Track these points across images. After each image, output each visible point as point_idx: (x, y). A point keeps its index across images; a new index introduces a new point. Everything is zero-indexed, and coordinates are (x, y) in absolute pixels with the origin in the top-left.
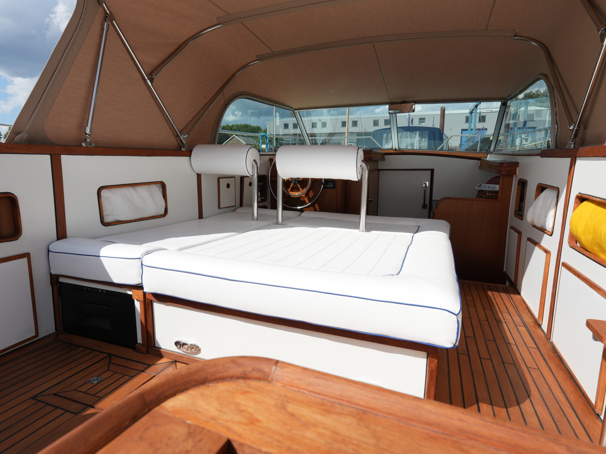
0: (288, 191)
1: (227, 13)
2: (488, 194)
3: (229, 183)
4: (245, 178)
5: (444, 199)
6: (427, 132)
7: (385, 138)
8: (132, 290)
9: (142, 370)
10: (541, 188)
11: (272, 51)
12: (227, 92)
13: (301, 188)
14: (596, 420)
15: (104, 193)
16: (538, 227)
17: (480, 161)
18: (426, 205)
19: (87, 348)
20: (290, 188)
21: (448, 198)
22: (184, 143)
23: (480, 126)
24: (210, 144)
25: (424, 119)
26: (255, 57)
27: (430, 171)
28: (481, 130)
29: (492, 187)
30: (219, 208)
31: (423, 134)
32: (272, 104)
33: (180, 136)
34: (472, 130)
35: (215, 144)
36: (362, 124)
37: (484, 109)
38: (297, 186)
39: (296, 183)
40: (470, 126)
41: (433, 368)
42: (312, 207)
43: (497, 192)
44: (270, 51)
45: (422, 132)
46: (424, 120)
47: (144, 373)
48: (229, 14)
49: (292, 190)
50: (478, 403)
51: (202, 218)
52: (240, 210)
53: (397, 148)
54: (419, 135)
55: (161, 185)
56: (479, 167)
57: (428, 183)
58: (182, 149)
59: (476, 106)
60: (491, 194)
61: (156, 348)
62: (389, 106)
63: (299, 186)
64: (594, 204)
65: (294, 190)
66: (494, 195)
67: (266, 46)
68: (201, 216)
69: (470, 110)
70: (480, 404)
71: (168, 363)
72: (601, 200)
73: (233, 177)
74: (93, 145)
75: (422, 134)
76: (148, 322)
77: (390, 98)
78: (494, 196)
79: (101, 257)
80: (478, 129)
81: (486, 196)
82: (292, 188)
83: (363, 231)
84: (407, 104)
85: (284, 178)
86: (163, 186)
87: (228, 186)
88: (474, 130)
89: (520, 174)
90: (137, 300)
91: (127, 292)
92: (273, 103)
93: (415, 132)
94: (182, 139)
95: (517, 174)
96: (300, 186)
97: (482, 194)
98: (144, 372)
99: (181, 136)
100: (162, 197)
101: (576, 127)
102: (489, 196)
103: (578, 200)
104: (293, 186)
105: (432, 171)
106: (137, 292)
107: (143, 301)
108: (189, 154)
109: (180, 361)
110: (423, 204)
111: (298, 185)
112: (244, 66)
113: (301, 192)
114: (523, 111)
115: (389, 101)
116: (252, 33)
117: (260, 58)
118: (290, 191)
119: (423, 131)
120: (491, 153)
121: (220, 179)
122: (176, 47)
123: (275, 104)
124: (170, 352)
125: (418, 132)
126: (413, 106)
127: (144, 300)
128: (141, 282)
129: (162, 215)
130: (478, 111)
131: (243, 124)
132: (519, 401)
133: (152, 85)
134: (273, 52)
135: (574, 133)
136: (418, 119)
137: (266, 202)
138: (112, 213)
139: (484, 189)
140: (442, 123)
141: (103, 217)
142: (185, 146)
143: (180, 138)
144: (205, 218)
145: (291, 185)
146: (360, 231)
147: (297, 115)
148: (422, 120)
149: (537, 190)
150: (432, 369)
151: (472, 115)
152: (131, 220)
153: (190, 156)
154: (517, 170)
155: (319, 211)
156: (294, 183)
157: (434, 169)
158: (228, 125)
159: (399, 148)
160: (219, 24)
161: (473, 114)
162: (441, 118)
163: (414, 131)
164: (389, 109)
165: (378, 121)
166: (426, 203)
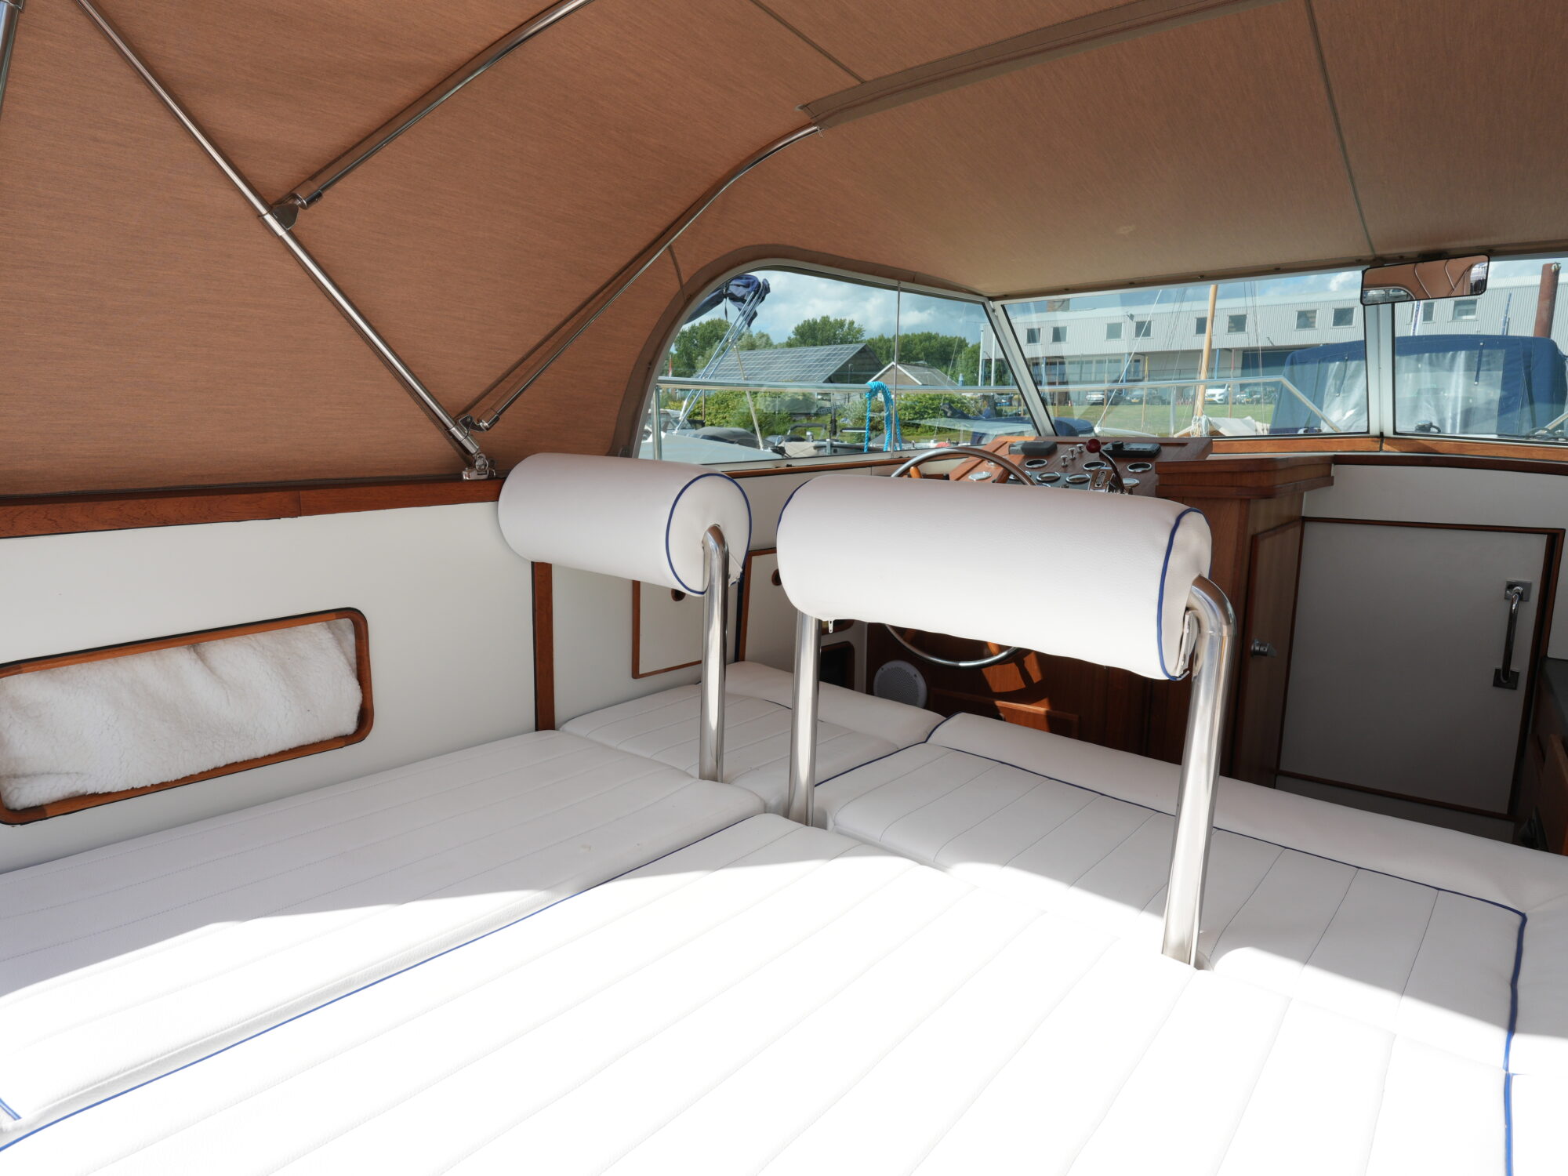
6: (1500, 355)
7: (1335, 376)
11: (857, 78)
18: (1517, 674)
22: (472, 450)
26: (797, 109)
27: (1545, 538)
30: (636, 674)
31: (1484, 359)
33: (451, 425)
36: (1259, 331)
42: (1013, 664)
44: (855, 82)
45: (1480, 355)
46: (1471, 307)
51: (551, 726)
53: (1388, 432)
54: (1468, 368)
55: (350, 621)
57: (1526, 586)
58: (465, 474)
62: (1363, 273)
67: (829, 58)
68: (545, 718)
75: (1480, 361)
77: (1370, 243)
84: (1445, 261)
86: (354, 624)
92: (898, 280)
93: (1451, 353)
94: (461, 438)
99: (456, 426)
105: (1554, 537)
108: (492, 490)
110: (1500, 666)
112: (763, 149)
115: (1366, 253)
117: (822, 113)
119: (1485, 351)
122: (426, 81)
125: (1462, 356)
126: (1471, 266)
129: (343, 737)
131: (920, 333)
133: (290, 234)
134: (863, 82)
137: (849, 630)
140: (1545, 315)
142: (478, 462)
143: (451, 434)
144: (568, 724)
147: (997, 317)
157: (1564, 531)
158: (883, 336)
159: (1395, 433)
162: (1541, 299)
163: (1446, 350)
164: (1365, 286)
165: (1312, 315)
166: (1514, 668)
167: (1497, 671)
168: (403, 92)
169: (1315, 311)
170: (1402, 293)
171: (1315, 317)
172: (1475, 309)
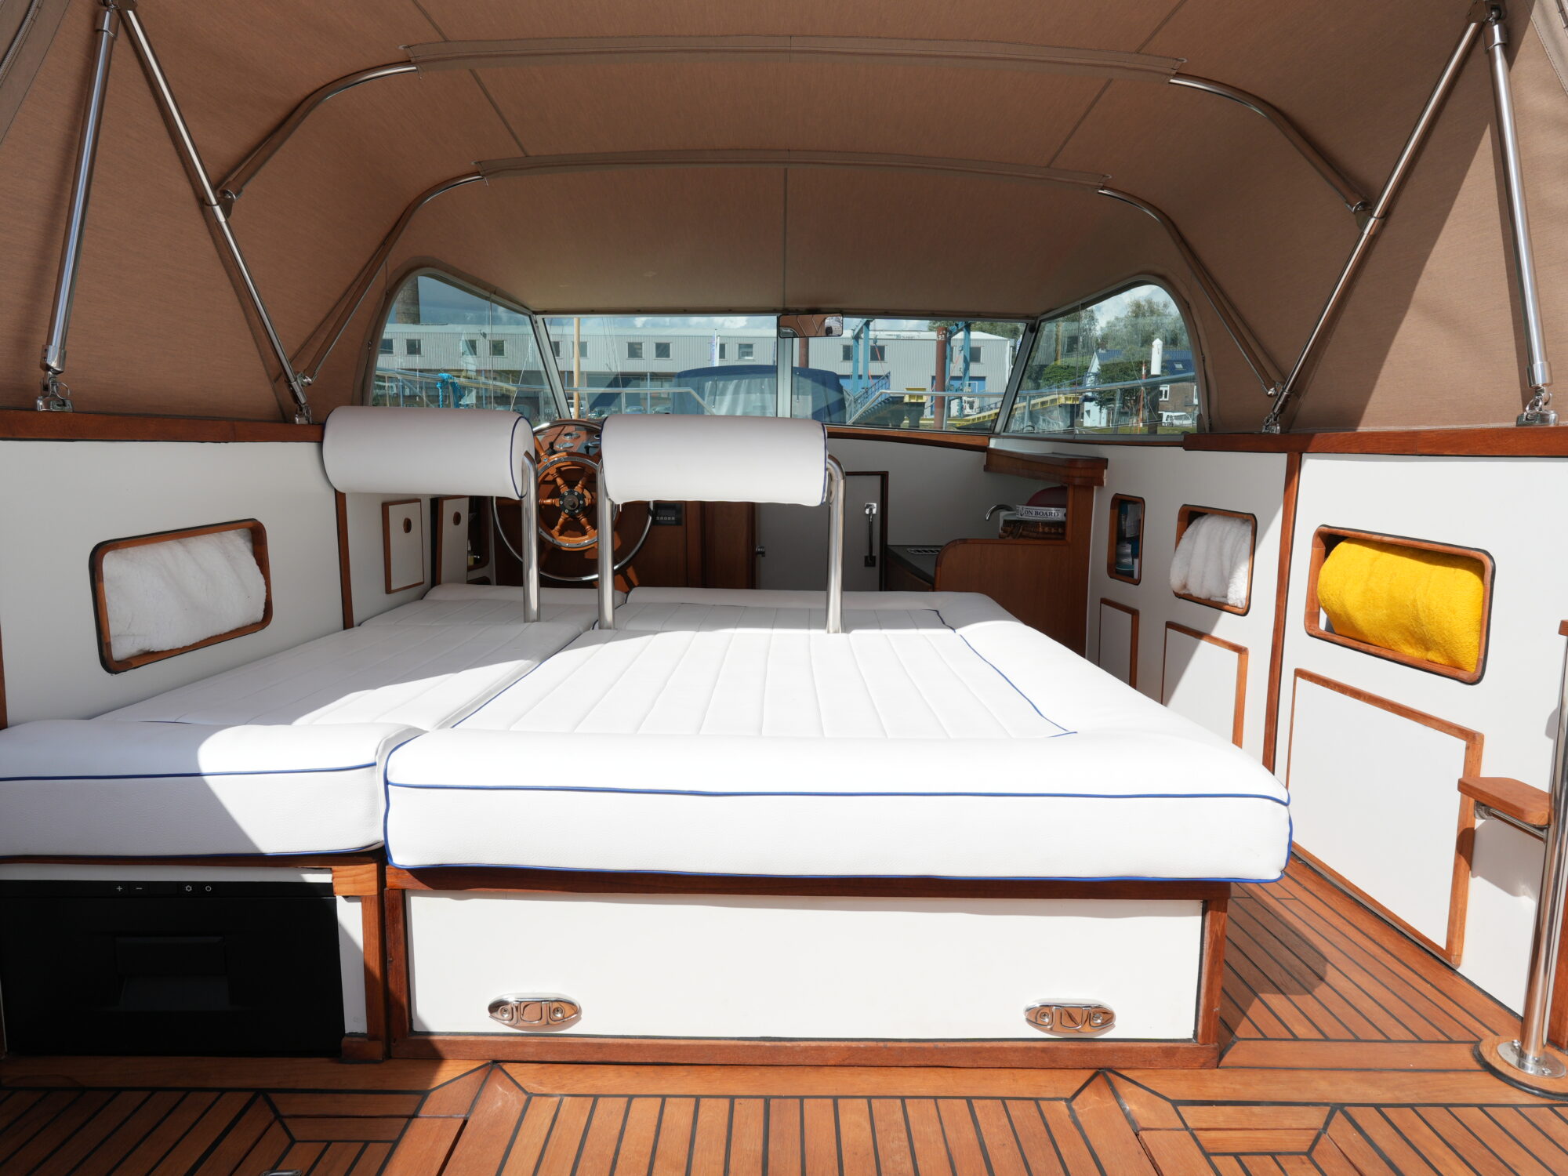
0: (552, 536)
1: (443, 37)
2: (1041, 530)
3: (410, 518)
4: (445, 502)
5: (954, 543)
7: (710, 392)
8: (334, 868)
9: (410, 1113)
10: (1191, 515)
11: (526, 153)
12: (396, 258)
13: (589, 524)
14: (1453, 978)
15: (111, 564)
16: (1200, 599)
17: (986, 453)
18: (875, 557)
19: (154, 1090)
20: (558, 527)
21: (964, 541)
22: (302, 401)
23: (876, 368)
24: (352, 404)
25: (750, 346)
26: (474, 163)
27: (879, 477)
28: (884, 378)
29: (1044, 512)
30: (388, 590)
32: (487, 294)
33: (292, 379)
34: (860, 377)
35: (367, 405)
37: (882, 331)
38: (578, 520)
39: (577, 511)
40: (856, 368)
41: (1219, 935)
43: (1060, 524)
46: (749, 350)
47: (418, 1119)
48: (446, 41)
49: (561, 533)
50: (1256, 995)
51: (352, 626)
52: (437, 594)
55: (249, 531)
56: (983, 467)
57: (875, 505)
58: (297, 419)
59: (867, 324)
60: (1046, 529)
61: (414, 1038)
63: (583, 520)
64: (1369, 547)
65: (566, 533)
66: (1053, 531)
67: (515, 138)
68: (348, 623)
69: (854, 330)
70: (1261, 995)
71: (476, 1074)
72: (1399, 540)
73: (414, 500)
74: (69, 407)
76: (389, 959)
77: (784, 300)
78: (1054, 533)
79: (206, 778)
80: (874, 377)
81: (1038, 532)
82: (562, 526)
83: (836, 632)
85: (617, 503)
86: (256, 535)
87: (408, 526)
88: (865, 378)
89: (1115, 483)
90: (346, 897)
91: (301, 878)
94: (298, 390)
95: (1105, 484)
96: (588, 520)
97: (1023, 530)
98: (417, 1117)
99: (296, 380)
100: (257, 569)
101: (1287, 390)
102: (1044, 533)
103: (1319, 539)
104: (566, 519)
105: (884, 476)
106: (354, 872)
107: (376, 898)
108: (316, 433)
109: (511, 1059)
110: (867, 554)
111: (580, 517)
112: (439, 185)
113: (590, 537)
114: (961, 340)
115: (780, 306)
116: (492, 102)
117: (485, 169)
118: (558, 533)
120: (998, 436)
121: (391, 508)
123: (494, 297)
124: (472, 1038)
127: (378, 894)
128: (382, 838)
129: (257, 623)
130: (872, 334)
132: (1321, 974)
133: (227, 222)
134: (528, 156)
135: (1280, 403)
136: (737, 346)
137: (486, 568)
138: (129, 627)
139: (1025, 517)
140: (804, 358)
141: (109, 645)
142: (304, 411)
143: (291, 386)
144: (359, 625)
145: (560, 517)
146: (828, 632)
147: (538, 327)
148: (746, 350)
149: (1179, 520)
150: (1217, 936)
151: (858, 342)
152: (184, 647)
153: (320, 441)
154: (1105, 476)
155: (638, 586)
156: (572, 515)
157: (887, 472)
160: (408, 63)
161: (861, 341)
164: (779, 326)
165: (639, 347)
166: (874, 555)
167: (866, 557)
168: (269, 119)
169: (641, 344)
170: (789, 331)
171: (641, 349)
172: (752, 352)
